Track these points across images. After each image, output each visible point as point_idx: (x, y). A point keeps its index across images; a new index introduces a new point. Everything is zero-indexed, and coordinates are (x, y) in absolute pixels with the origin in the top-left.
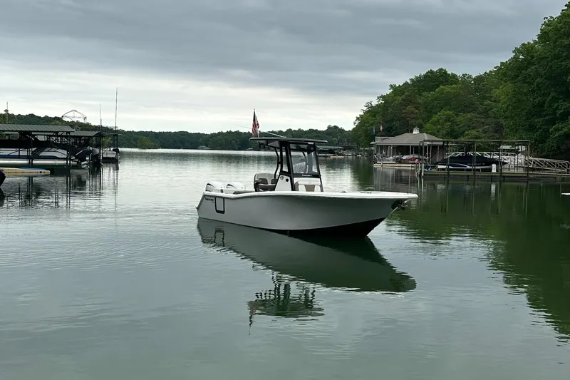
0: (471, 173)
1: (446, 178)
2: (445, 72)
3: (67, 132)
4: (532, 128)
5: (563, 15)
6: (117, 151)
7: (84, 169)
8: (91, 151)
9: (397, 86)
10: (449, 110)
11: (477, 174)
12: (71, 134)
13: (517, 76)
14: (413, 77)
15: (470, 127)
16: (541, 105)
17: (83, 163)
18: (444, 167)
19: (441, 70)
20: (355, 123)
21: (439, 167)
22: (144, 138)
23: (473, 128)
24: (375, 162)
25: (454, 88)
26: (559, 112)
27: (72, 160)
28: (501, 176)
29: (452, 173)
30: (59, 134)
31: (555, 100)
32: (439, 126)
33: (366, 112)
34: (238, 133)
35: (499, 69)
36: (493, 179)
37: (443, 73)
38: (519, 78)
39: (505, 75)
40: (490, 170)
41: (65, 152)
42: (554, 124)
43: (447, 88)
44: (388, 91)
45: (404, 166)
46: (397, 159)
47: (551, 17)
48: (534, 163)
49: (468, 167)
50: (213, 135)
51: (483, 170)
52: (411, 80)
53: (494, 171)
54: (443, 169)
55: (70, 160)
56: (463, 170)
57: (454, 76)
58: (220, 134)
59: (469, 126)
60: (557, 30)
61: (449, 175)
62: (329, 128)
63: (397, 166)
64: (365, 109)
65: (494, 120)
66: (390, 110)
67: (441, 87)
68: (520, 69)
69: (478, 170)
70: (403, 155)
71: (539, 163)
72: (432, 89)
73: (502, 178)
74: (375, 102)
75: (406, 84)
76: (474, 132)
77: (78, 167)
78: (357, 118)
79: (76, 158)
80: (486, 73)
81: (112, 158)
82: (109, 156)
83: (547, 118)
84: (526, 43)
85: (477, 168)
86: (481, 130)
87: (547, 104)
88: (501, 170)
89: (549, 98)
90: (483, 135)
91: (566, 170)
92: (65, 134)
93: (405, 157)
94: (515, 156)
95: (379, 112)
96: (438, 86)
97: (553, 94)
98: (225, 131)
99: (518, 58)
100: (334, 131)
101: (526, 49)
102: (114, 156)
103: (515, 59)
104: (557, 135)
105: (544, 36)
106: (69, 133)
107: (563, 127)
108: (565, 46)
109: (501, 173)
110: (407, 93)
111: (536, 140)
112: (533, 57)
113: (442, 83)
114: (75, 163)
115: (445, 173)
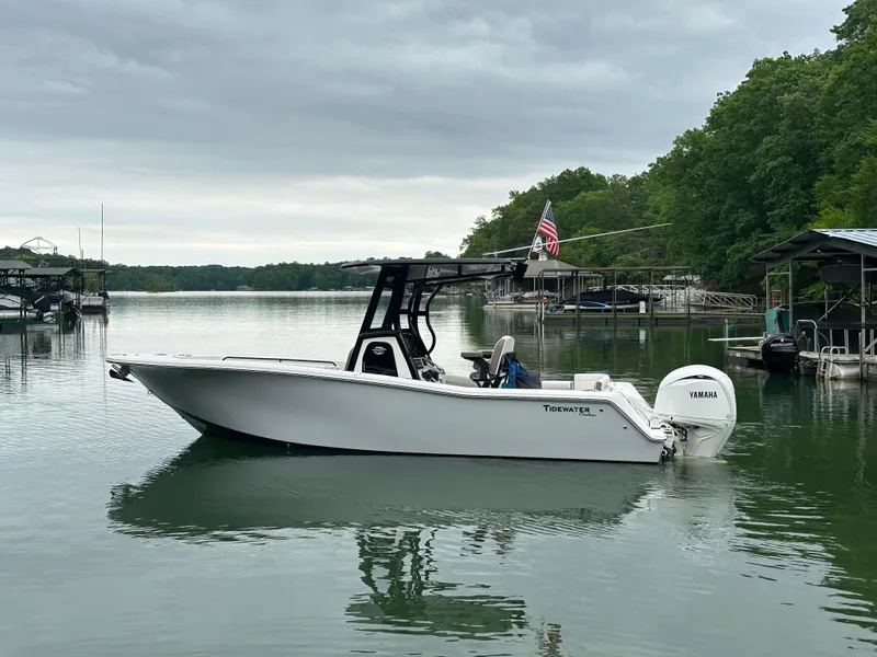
0: (611, 315)
1: (576, 323)
2: (588, 173)
3: (20, 270)
4: (703, 249)
5: (741, 89)
6: (106, 296)
7: (47, 323)
8: (62, 297)
9: (521, 193)
10: (594, 226)
11: (619, 315)
12: (27, 272)
13: (681, 177)
14: (543, 181)
15: (623, 251)
16: (715, 217)
17: (45, 315)
18: (573, 307)
19: (582, 169)
20: (461, 248)
21: (567, 307)
22: (155, 276)
23: (629, 251)
24: (486, 303)
25: (600, 195)
26: (739, 226)
27: (29, 311)
28: (651, 318)
29: (583, 315)
30: (9, 273)
31: (733, 209)
32: (581, 250)
33: (477, 232)
34: (295, 266)
35: (655, 167)
36: (640, 322)
37: (584, 174)
38: (683, 180)
39: (662, 174)
40: (638, 310)
41: (18, 299)
42: (733, 243)
43: (590, 196)
44: (507, 201)
45: (526, 308)
46: (516, 298)
47: (728, 93)
48: (707, 298)
49: (607, 307)
50: (259, 269)
51: (628, 310)
52: (541, 184)
53: (642, 311)
54: (573, 311)
55: (26, 310)
56: (599, 311)
57: (600, 177)
58: (269, 267)
59: (622, 249)
60: (732, 110)
61: (579, 319)
62: (429, 255)
63: (517, 308)
64: (476, 226)
65: (656, 239)
66: (511, 228)
67: (583, 193)
68: (685, 167)
69: (621, 310)
70: (525, 290)
71: (715, 299)
72: (569, 196)
73: (654, 321)
74: (489, 218)
75: (533, 190)
76: (630, 257)
77: (39, 319)
78: (465, 241)
79: (35, 308)
80: (644, 173)
81: (99, 307)
82: (92, 303)
83: (723, 234)
84: (692, 130)
85: (618, 307)
86: (639, 254)
87: (722, 215)
88: (652, 310)
89: (726, 207)
90: (643, 261)
91: (751, 308)
92: (17, 273)
93: (527, 295)
94: (683, 288)
95: (495, 232)
96: (578, 192)
97: (730, 201)
98: (276, 263)
99: (681, 151)
100: (435, 260)
101: (693, 138)
102: (100, 303)
103: (677, 153)
104: (736, 259)
105: (715, 120)
106: (23, 270)
107: (744, 248)
108: (745, 134)
109: (652, 314)
110: (533, 204)
111: (709, 266)
112: (701, 149)
113: (583, 188)
114: (34, 315)
115: (574, 315)
